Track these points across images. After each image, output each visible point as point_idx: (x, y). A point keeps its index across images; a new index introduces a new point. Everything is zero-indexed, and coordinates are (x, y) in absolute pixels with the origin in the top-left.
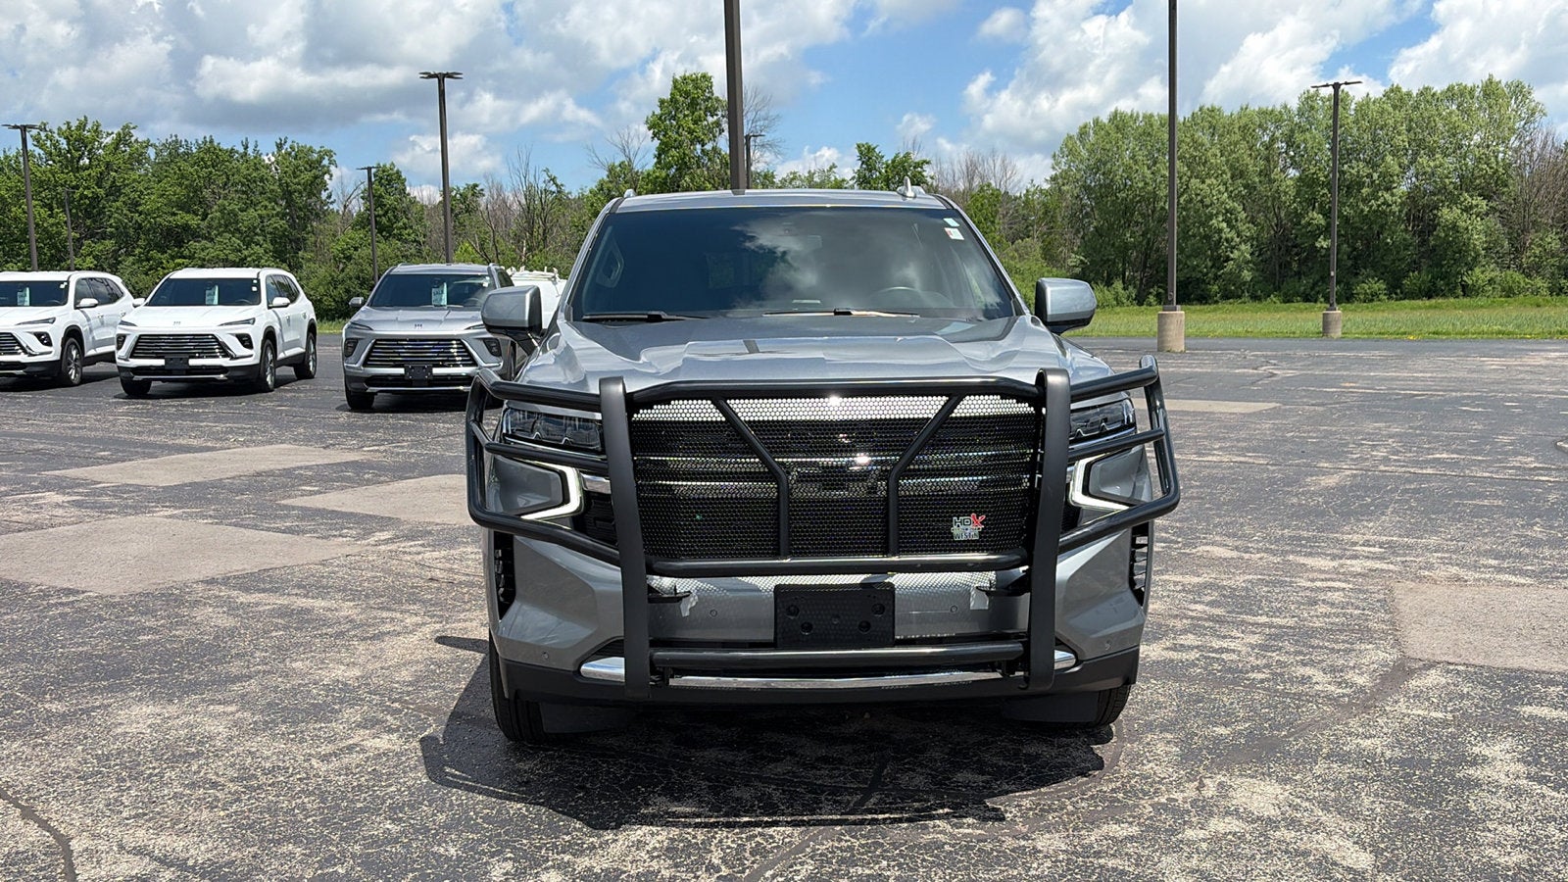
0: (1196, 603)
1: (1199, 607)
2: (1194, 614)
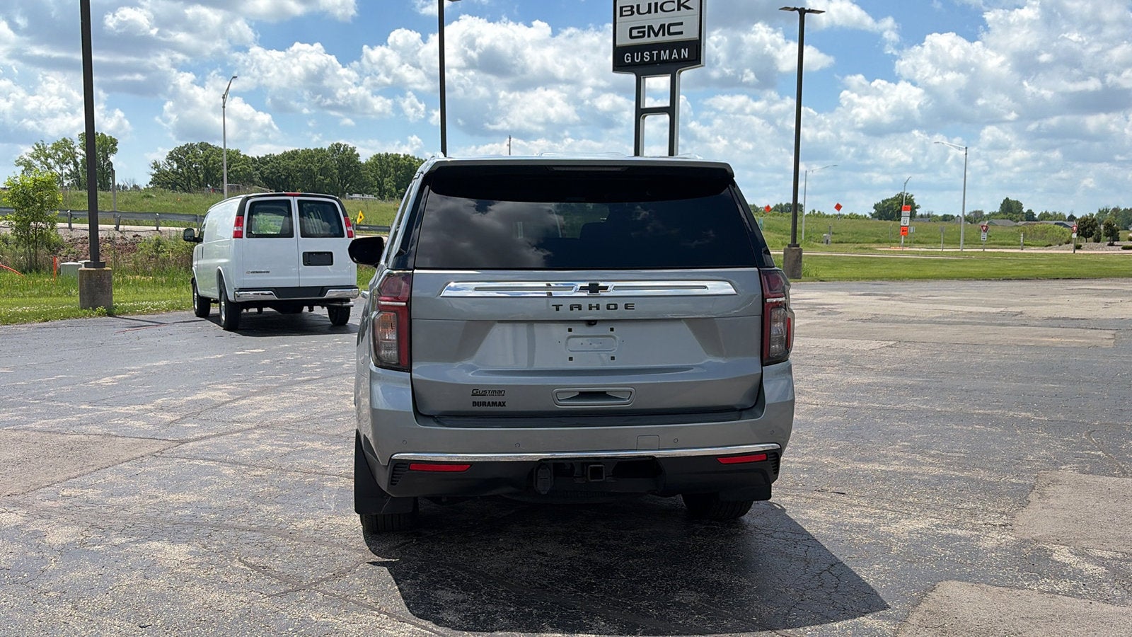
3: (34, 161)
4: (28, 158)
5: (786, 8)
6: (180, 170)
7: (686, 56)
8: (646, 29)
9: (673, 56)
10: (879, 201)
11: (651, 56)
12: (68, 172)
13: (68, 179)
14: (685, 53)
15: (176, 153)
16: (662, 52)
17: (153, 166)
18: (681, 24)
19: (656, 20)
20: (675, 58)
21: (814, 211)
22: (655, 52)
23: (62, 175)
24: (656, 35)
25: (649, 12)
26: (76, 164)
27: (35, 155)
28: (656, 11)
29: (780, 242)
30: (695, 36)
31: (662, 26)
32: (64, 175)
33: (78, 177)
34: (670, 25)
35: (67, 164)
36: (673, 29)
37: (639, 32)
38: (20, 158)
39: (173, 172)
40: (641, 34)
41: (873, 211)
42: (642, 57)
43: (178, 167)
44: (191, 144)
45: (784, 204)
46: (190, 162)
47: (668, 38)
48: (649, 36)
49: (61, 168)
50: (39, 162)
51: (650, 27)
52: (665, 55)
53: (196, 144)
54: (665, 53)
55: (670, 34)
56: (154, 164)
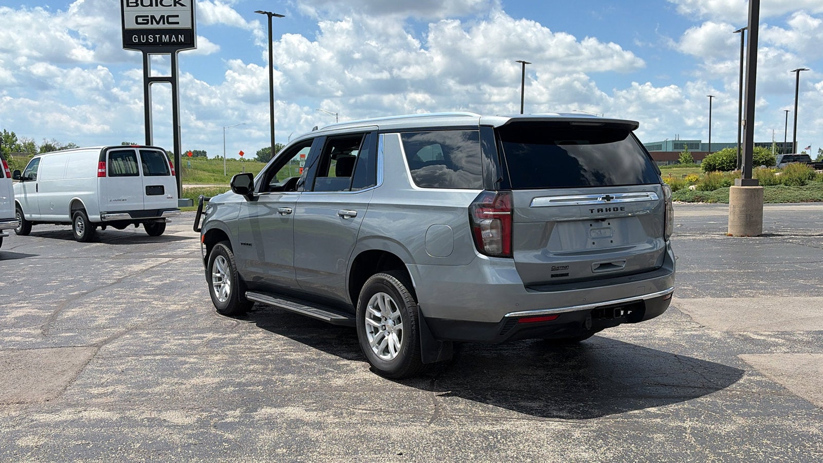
0: (193, 363)
1: (192, 360)
2: (195, 356)
5: (260, 12)
7: (183, 40)
8: (149, 18)
9: (172, 40)
10: (260, 149)
11: (155, 38)
14: (181, 38)
16: (163, 36)
18: (178, 16)
19: (157, 12)
20: (174, 41)
21: (218, 156)
22: (158, 36)
24: (158, 23)
25: (151, 5)
28: (157, 5)
29: (213, 178)
30: (189, 26)
31: (162, 17)
34: (168, 17)
36: (171, 20)
37: (143, 20)
40: (146, 22)
41: (256, 157)
42: (147, 38)
45: (192, 151)
47: (167, 26)
48: (152, 23)
51: (153, 17)
52: (165, 39)
54: (165, 37)
55: (169, 23)
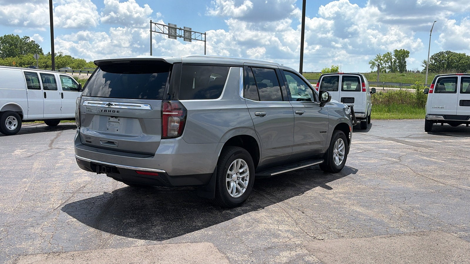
3: (376, 62)
4: (373, 61)
6: (436, 64)
12: (388, 66)
13: (388, 69)
15: (434, 56)
17: (424, 62)
23: (385, 67)
26: (391, 63)
27: (376, 60)
32: (386, 67)
33: (392, 68)
35: (388, 63)
38: (371, 61)
39: (432, 64)
43: (435, 62)
44: (442, 52)
46: (440, 60)
49: (385, 64)
50: (377, 62)
53: (444, 52)
56: (424, 61)
